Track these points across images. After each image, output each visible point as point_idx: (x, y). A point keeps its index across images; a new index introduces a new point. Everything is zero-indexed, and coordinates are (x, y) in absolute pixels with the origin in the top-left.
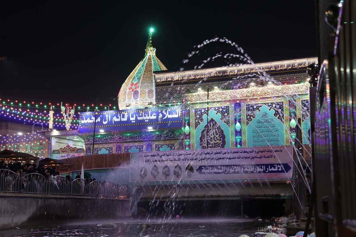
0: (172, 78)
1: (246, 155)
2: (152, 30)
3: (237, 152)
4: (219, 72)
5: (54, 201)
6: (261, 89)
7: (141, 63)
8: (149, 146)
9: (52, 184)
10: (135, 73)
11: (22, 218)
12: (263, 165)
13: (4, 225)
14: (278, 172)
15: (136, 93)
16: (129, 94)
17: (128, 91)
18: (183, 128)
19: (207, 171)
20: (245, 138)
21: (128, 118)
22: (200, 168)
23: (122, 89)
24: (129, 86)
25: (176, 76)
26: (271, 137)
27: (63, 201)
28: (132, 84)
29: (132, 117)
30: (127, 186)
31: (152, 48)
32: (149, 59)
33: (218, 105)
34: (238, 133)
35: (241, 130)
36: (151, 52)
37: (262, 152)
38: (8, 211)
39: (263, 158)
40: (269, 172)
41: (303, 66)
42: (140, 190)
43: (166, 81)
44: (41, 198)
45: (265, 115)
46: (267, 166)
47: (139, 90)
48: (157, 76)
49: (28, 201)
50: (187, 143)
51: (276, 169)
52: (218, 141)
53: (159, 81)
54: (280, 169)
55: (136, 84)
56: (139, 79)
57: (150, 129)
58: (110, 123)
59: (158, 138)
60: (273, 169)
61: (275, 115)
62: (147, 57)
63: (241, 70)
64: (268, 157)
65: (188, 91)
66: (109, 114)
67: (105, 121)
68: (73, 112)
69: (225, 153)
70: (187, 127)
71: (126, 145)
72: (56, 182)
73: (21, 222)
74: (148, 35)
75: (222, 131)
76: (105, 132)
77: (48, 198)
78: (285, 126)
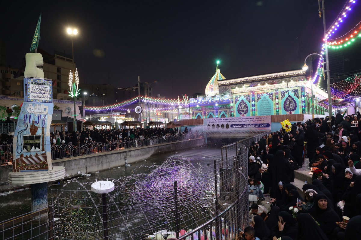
0: (225, 83)
1: (251, 120)
2: (218, 62)
3: (247, 119)
4: (245, 80)
5: (164, 146)
6: (263, 86)
7: (214, 76)
8: (217, 112)
9: (163, 139)
10: (211, 80)
11: (148, 156)
12: (259, 124)
13: (139, 160)
14: (265, 127)
15: (212, 89)
16: (209, 90)
17: (209, 88)
18: (230, 104)
19: (235, 126)
20: (256, 107)
21: (208, 101)
22: (232, 126)
23: (206, 88)
24: (209, 86)
25: (228, 82)
26: (268, 107)
27: (168, 146)
28: (210, 85)
29: (210, 100)
30: (202, 132)
31: (218, 70)
32: (217, 74)
33: (245, 94)
34: (254, 106)
35: (254, 104)
36: (218, 71)
37: (258, 118)
38: (140, 155)
39: (258, 121)
40: (261, 127)
41: (281, 76)
42: (207, 134)
43: (223, 84)
44: (157, 146)
45: (265, 98)
46: (260, 124)
47: (213, 88)
48: (219, 82)
49: (150, 149)
50: (232, 110)
51: (264, 126)
52: (245, 109)
53: (220, 84)
54: (266, 126)
55: (212, 85)
56: (213, 83)
57: (217, 105)
58: (201, 102)
59: (221, 108)
60: (263, 126)
61: (269, 97)
62: (216, 73)
63: (254, 78)
64: (261, 121)
65: (232, 88)
66: (200, 98)
67: (199, 101)
68: (188, 97)
69: (242, 119)
70: (232, 103)
71: (207, 111)
72: (165, 138)
73: (147, 157)
74: (217, 64)
75: (247, 105)
76: (199, 106)
77: (160, 146)
78: (274, 102)
